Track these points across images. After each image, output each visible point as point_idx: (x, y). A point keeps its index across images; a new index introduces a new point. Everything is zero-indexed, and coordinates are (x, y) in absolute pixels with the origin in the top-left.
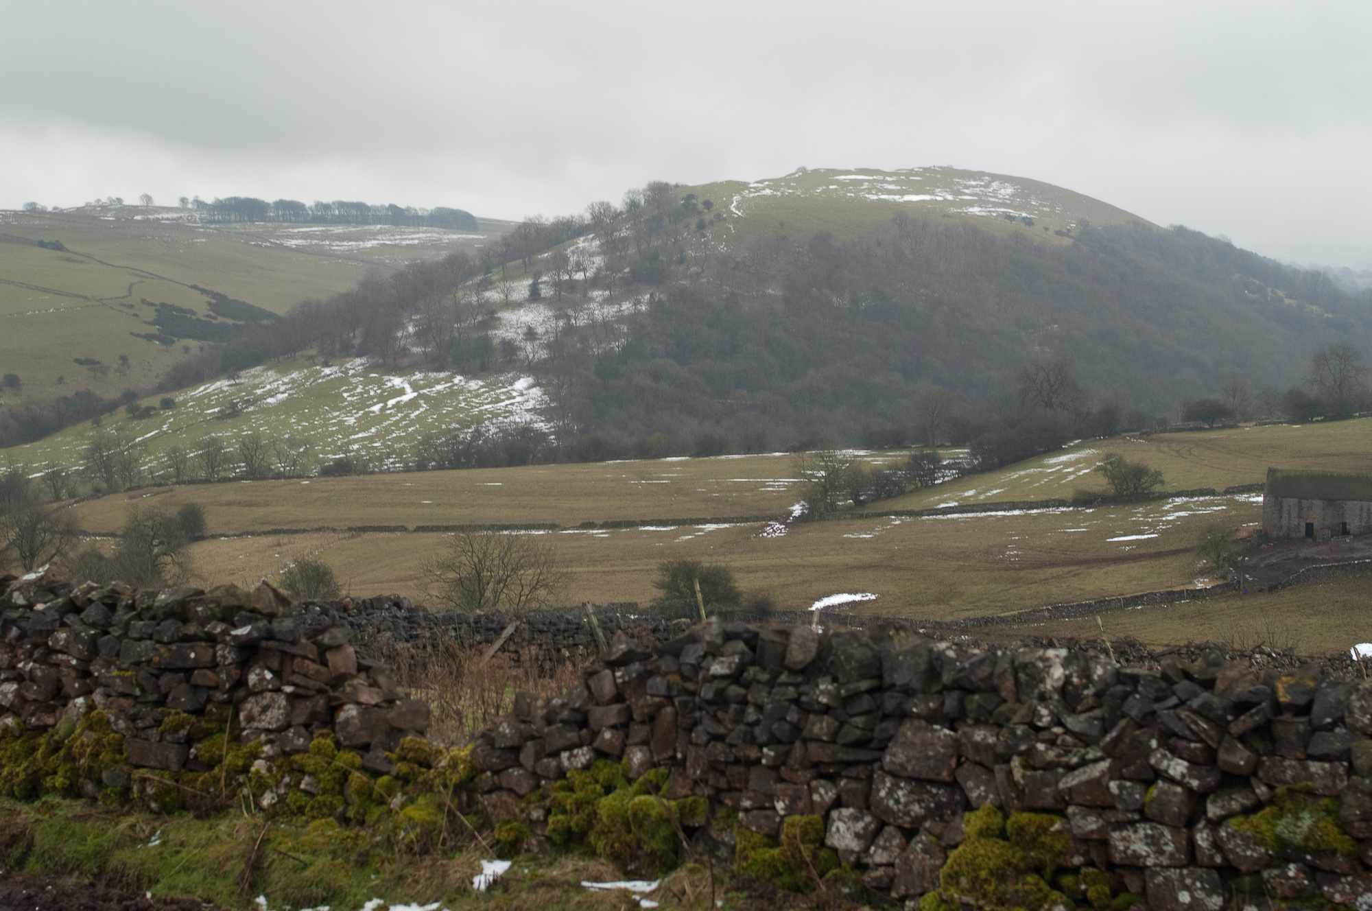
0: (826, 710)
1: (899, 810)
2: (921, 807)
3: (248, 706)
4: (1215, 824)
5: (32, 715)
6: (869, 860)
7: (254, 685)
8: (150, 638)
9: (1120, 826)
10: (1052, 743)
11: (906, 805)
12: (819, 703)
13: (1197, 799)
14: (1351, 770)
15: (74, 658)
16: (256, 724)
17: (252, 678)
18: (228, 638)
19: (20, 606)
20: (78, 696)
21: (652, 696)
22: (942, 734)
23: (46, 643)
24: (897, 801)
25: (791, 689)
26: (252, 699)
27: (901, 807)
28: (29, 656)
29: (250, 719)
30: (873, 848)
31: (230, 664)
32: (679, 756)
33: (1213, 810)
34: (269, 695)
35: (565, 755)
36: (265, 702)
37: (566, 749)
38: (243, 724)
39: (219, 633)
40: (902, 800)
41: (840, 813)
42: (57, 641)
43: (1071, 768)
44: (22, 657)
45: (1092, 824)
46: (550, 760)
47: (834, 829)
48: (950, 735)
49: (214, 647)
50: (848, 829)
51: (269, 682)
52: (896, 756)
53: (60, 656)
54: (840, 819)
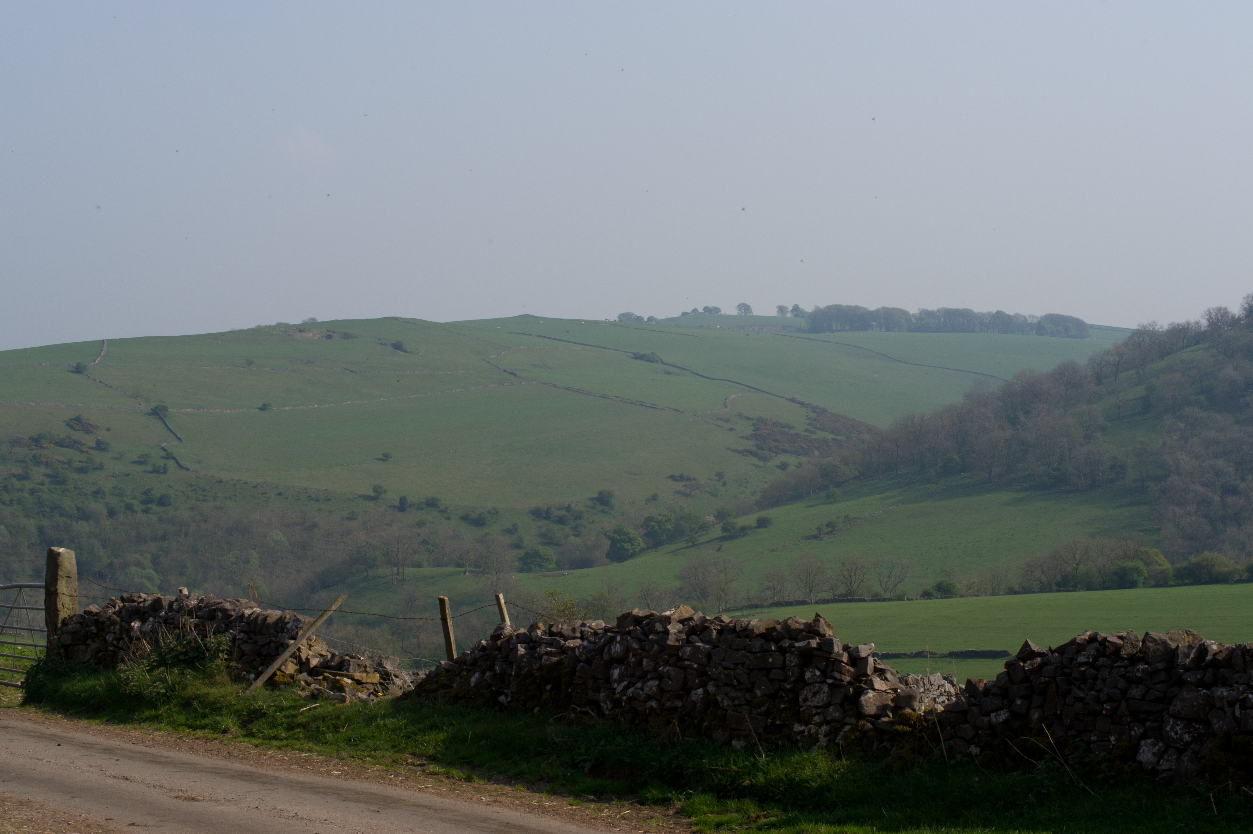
0: (1140, 681)
1: (1177, 738)
2: (1189, 737)
3: (805, 692)
5: (668, 700)
6: (1159, 768)
7: (809, 678)
8: (745, 649)
11: (1181, 735)
12: (1137, 677)
15: (695, 663)
16: (809, 703)
17: (808, 675)
18: (793, 649)
19: (660, 632)
20: (699, 688)
21: (1045, 677)
22: (1202, 692)
23: (678, 654)
24: (1176, 733)
25: (1122, 669)
26: (807, 688)
27: (1178, 736)
28: (667, 663)
29: (806, 700)
30: (1162, 761)
31: (794, 666)
32: (1059, 712)
34: (817, 685)
35: (993, 714)
36: (816, 689)
37: (993, 712)
38: (801, 703)
39: (788, 647)
40: (1179, 732)
41: (1146, 742)
42: (684, 653)
44: (662, 663)
46: (985, 718)
47: (1141, 751)
48: (1206, 693)
49: (784, 655)
50: (1149, 750)
51: (818, 677)
52: (1177, 706)
53: (686, 663)
54: (1145, 745)
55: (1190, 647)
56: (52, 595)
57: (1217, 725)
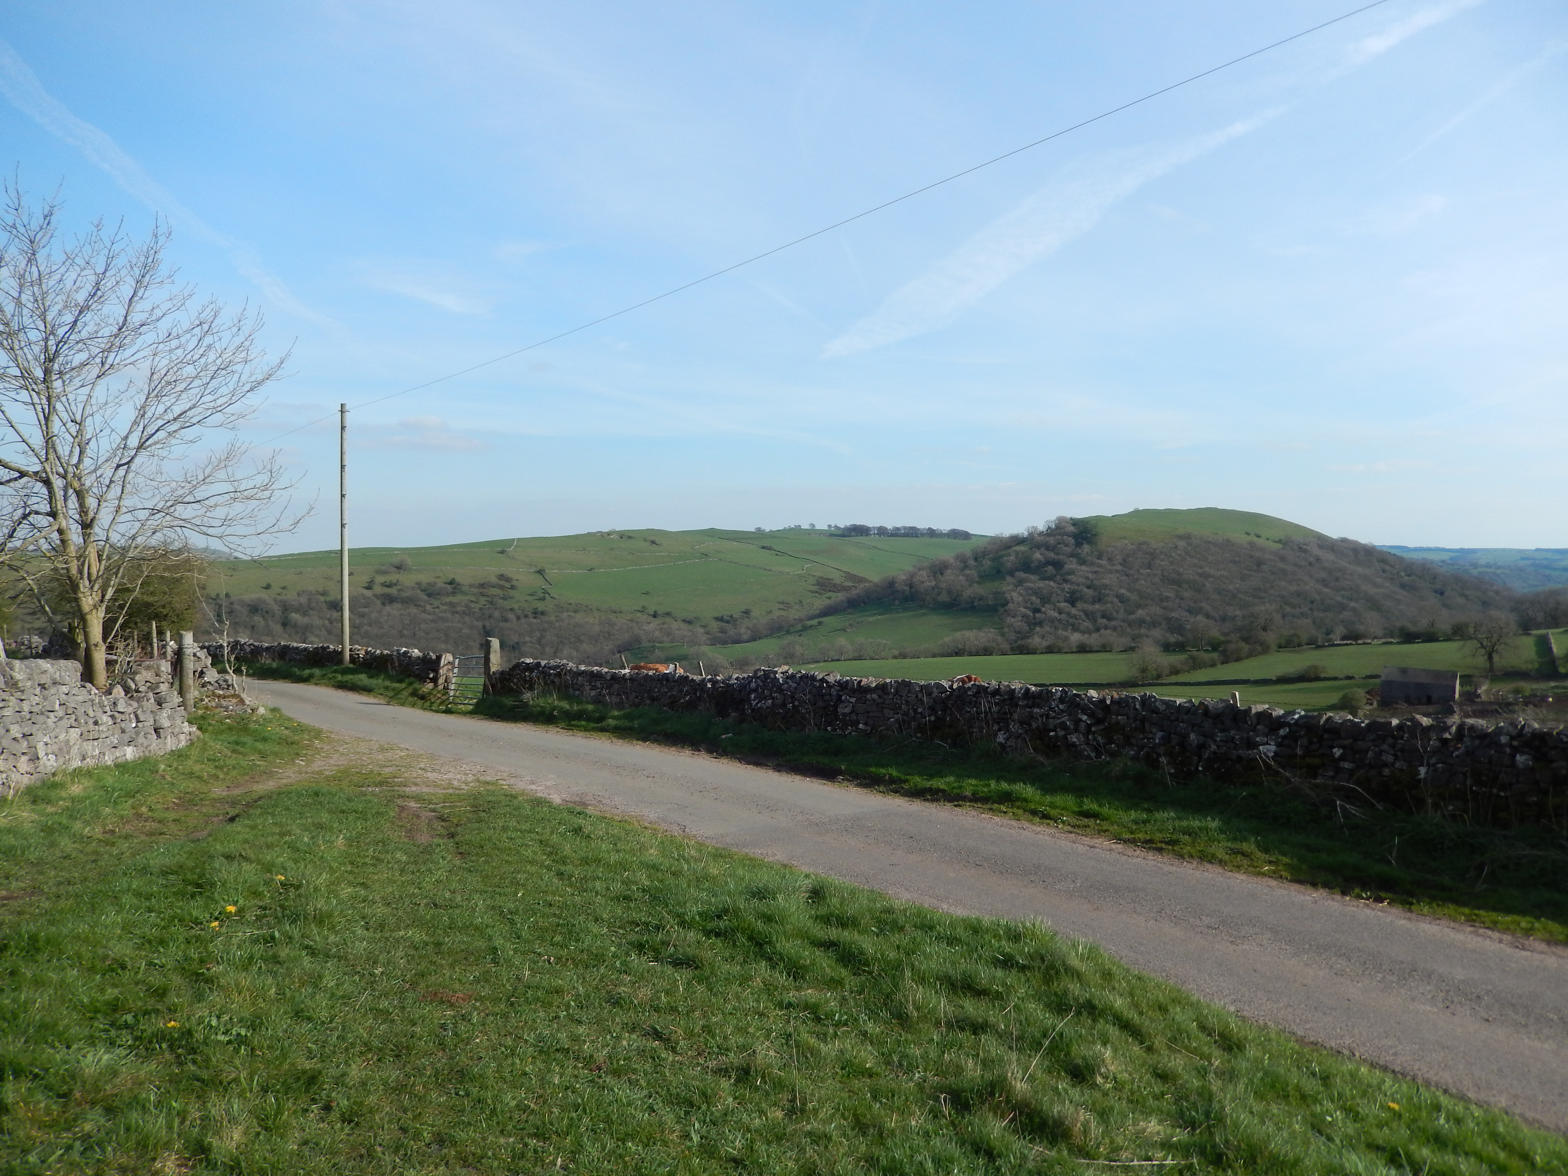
0: (997, 704)
1: (1016, 732)
4: (1094, 733)
5: (777, 709)
9: (1070, 734)
10: (1055, 712)
12: (996, 702)
13: (1089, 727)
14: (1128, 718)
15: (789, 692)
19: (773, 678)
20: (791, 704)
22: (1027, 710)
23: (781, 688)
28: (776, 692)
33: (1093, 729)
40: (1016, 729)
42: (784, 687)
43: (1059, 718)
45: (1063, 733)
48: (1029, 710)
52: (1016, 716)
53: (785, 692)
55: (1021, 689)
56: (487, 660)
57: (1034, 725)
